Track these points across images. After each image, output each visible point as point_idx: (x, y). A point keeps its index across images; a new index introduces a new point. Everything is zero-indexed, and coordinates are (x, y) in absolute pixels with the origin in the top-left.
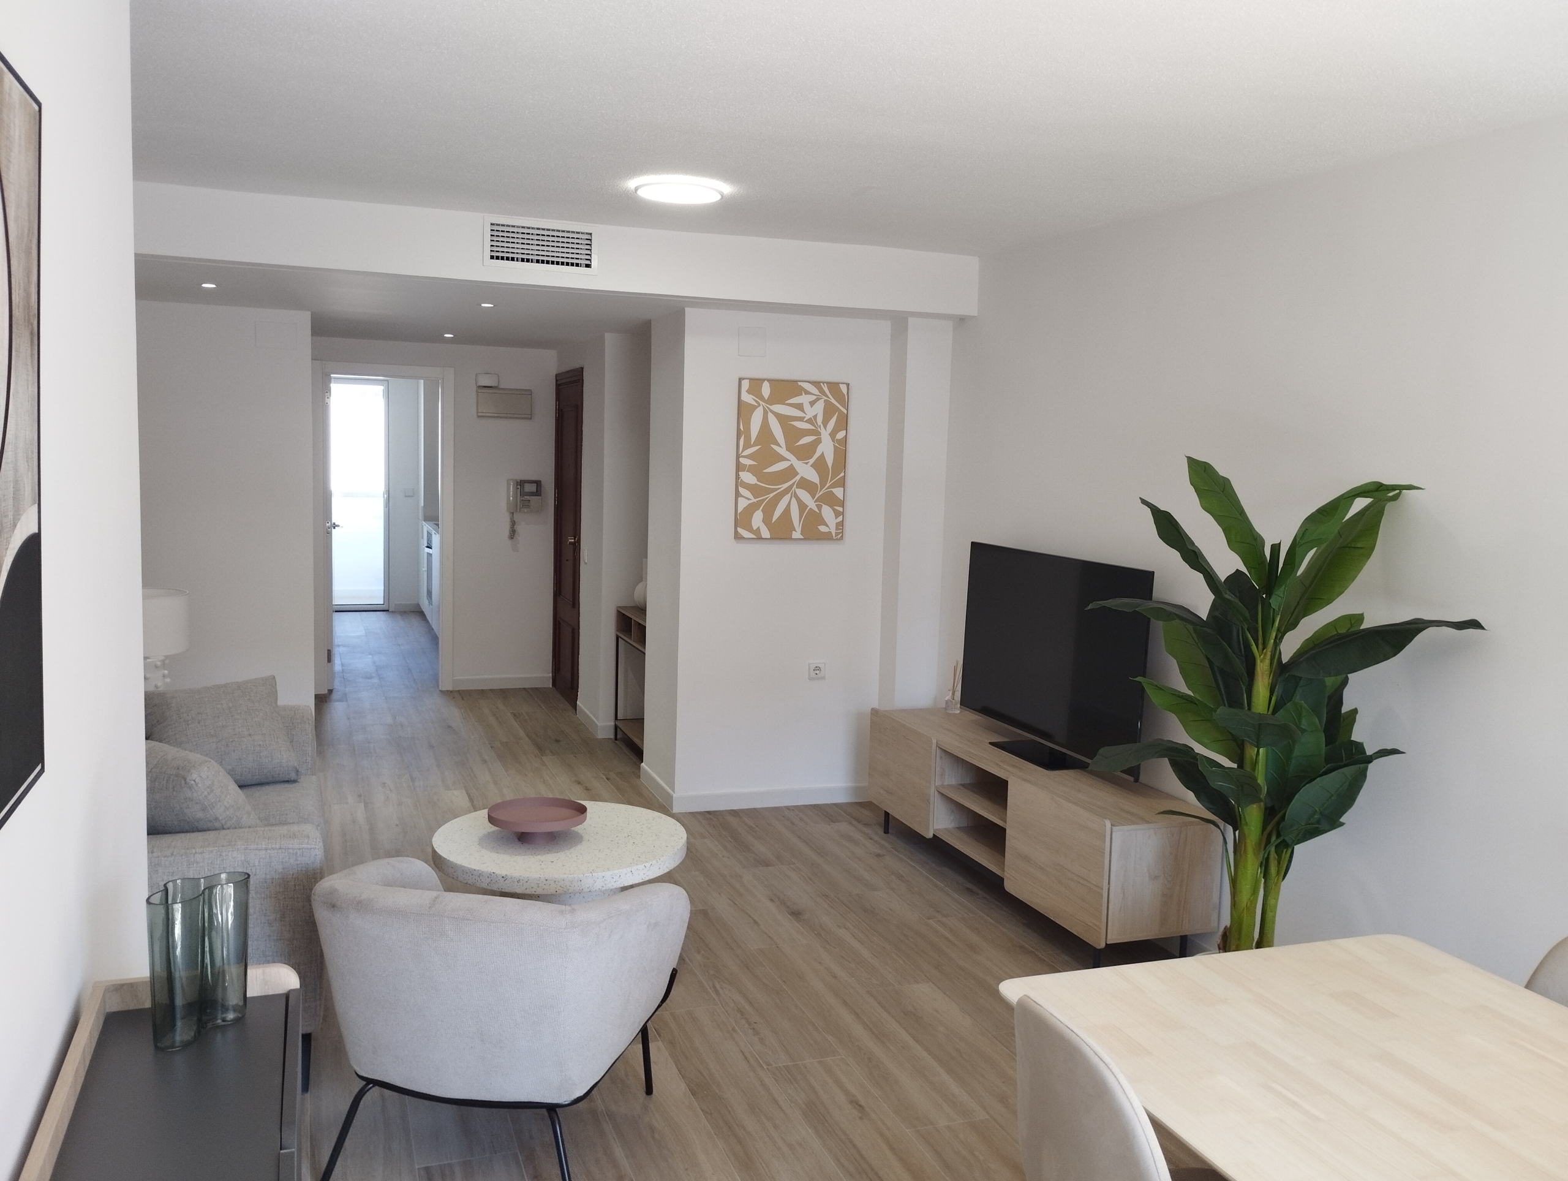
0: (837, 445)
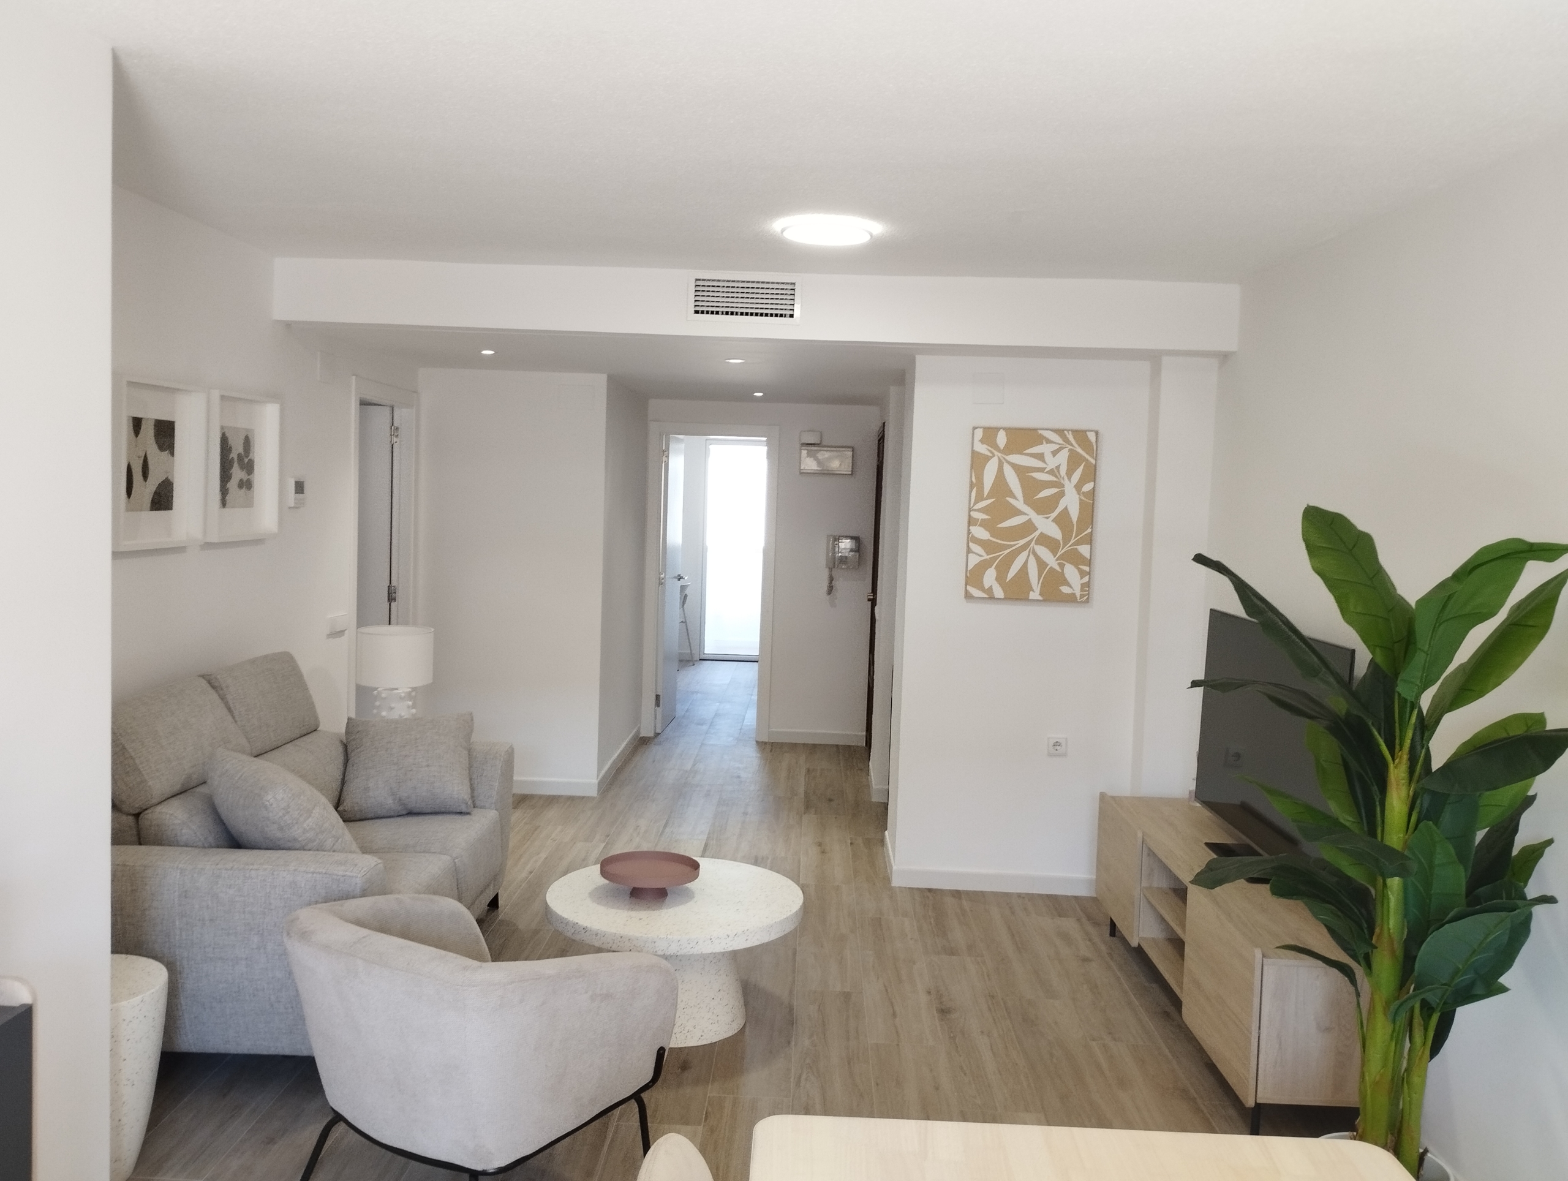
0: (1083, 499)
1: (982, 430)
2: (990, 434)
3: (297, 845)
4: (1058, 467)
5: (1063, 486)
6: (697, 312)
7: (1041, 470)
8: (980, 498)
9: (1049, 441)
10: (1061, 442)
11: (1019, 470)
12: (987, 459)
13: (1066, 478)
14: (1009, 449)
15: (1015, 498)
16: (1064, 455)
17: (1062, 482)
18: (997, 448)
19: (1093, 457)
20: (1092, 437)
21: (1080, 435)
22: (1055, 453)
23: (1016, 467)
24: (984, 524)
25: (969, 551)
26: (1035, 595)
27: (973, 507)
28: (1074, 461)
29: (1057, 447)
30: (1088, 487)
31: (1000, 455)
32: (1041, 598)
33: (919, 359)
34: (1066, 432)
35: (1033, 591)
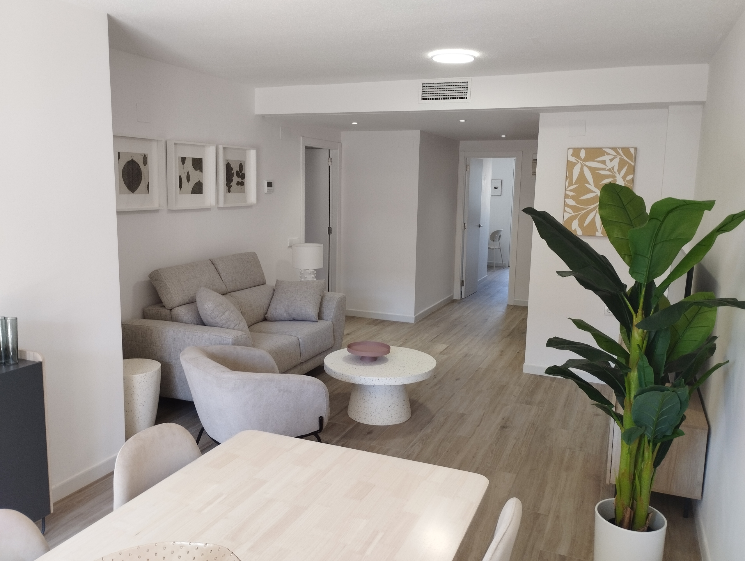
1: (572, 149)
2: (576, 152)
3: (219, 325)
4: (613, 168)
5: (615, 177)
6: (424, 99)
7: (604, 169)
8: (571, 184)
9: (608, 154)
10: (615, 154)
11: (593, 170)
12: (574, 164)
13: (617, 173)
14: (587, 159)
15: (590, 184)
16: (617, 160)
17: (615, 175)
18: (580, 158)
19: (633, 162)
20: (632, 151)
21: (626, 150)
22: (611, 160)
23: (590, 168)
24: (573, 197)
25: (565, 211)
26: (598, 234)
27: (567, 189)
28: (621, 164)
29: (613, 157)
30: (630, 177)
31: (581, 162)
32: (602, 235)
33: (541, 114)
34: (618, 149)
35: (598, 232)
